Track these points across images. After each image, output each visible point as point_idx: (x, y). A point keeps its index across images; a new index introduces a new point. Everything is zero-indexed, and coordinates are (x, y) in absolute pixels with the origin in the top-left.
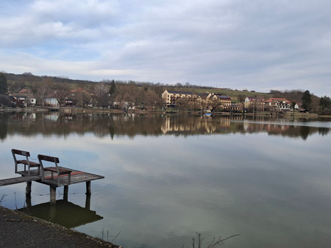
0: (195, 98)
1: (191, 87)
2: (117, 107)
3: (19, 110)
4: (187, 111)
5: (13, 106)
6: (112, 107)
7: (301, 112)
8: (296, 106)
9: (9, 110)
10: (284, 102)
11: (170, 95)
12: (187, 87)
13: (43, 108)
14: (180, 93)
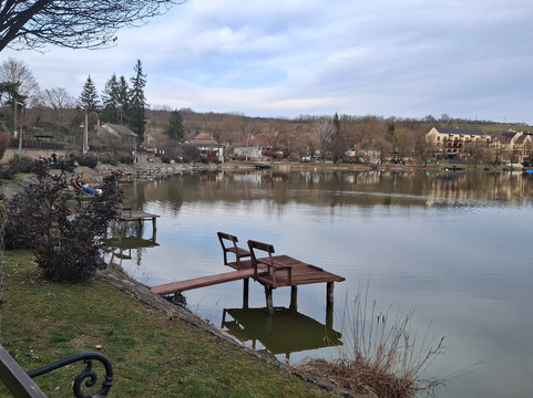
0: (488, 142)
2: (356, 161)
3: (212, 167)
5: (205, 161)
6: (346, 160)
9: (202, 167)
11: (442, 136)
12: (445, 122)
13: (247, 164)
14: (461, 132)
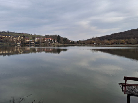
0: (12, 38)
1: (10, 33)
4: (9, 44)
7: (57, 43)
8: (55, 41)
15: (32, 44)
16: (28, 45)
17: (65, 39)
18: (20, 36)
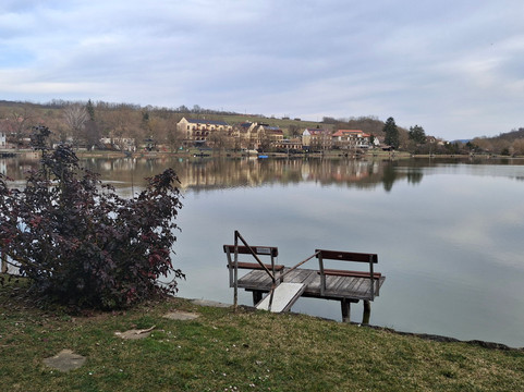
0: (230, 132)
1: (203, 112)
4: (224, 153)
6: (100, 147)
7: (385, 150)
8: (376, 142)
10: (359, 136)
11: (192, 125)
14: (207, 122)
15: (295, 152)
16: (283, 155)
17: (417, 134)
18: (253, 126)
